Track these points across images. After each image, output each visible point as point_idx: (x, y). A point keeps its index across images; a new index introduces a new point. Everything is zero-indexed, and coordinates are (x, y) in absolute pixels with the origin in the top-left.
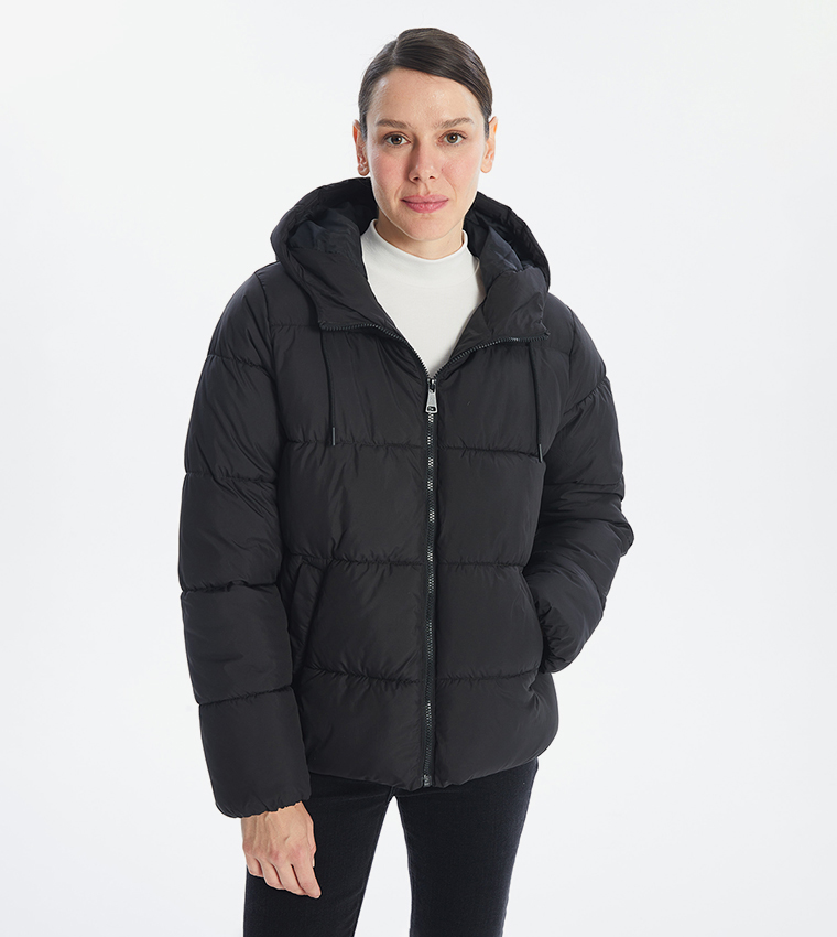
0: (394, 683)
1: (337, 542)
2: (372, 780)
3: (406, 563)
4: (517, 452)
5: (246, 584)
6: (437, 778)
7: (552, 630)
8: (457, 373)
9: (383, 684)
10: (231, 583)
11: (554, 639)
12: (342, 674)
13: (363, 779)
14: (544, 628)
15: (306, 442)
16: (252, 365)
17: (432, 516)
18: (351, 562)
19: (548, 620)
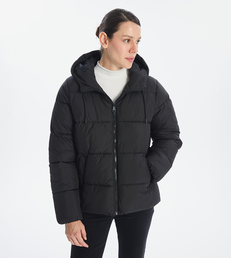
0: (106, 187)
1: (89, 149)
2: (102, 214)
3: (108, 154)
4: (139, 122)
5: (63, 162)
6: (119, 213)
7: (153, 171)
8: (121, 101)
9: (103, 187)
10: (59, 162)
11: (153, 174)
12: (93, 185)
13: (99, 214)
14: (150, 171)
15: (80, 123)
16: (64, 103)
17: (115, 141)
18: (93, 154)
19: (151, 168)
